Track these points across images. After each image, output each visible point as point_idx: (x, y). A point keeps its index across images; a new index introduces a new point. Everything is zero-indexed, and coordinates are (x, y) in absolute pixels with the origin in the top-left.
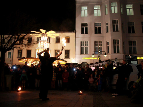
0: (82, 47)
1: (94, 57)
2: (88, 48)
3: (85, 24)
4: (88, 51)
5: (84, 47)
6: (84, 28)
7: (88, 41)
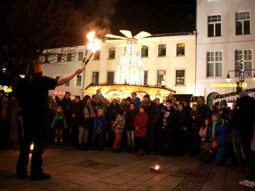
0: (210, 62)
2: (221, 64)
3: (216, 17)
4: (221, 71)
5: (214, 62)
6: (213, 25)
7: (222, 51)
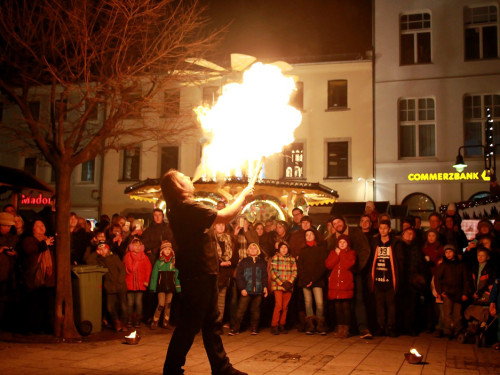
0: (407, 123)
1: (466, 171)
2: (432, 127)
3: (418, 17)
4: (432, 142)
5: (416, 123)
6: (412, 35)
7: (434, 98)
